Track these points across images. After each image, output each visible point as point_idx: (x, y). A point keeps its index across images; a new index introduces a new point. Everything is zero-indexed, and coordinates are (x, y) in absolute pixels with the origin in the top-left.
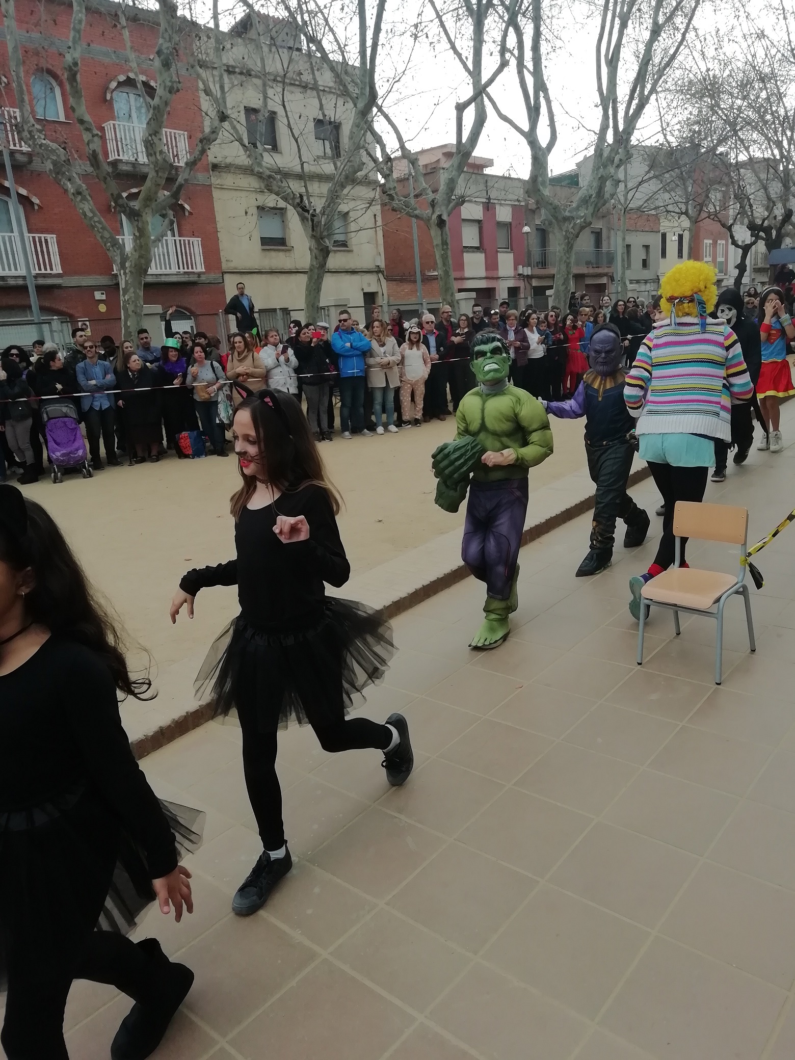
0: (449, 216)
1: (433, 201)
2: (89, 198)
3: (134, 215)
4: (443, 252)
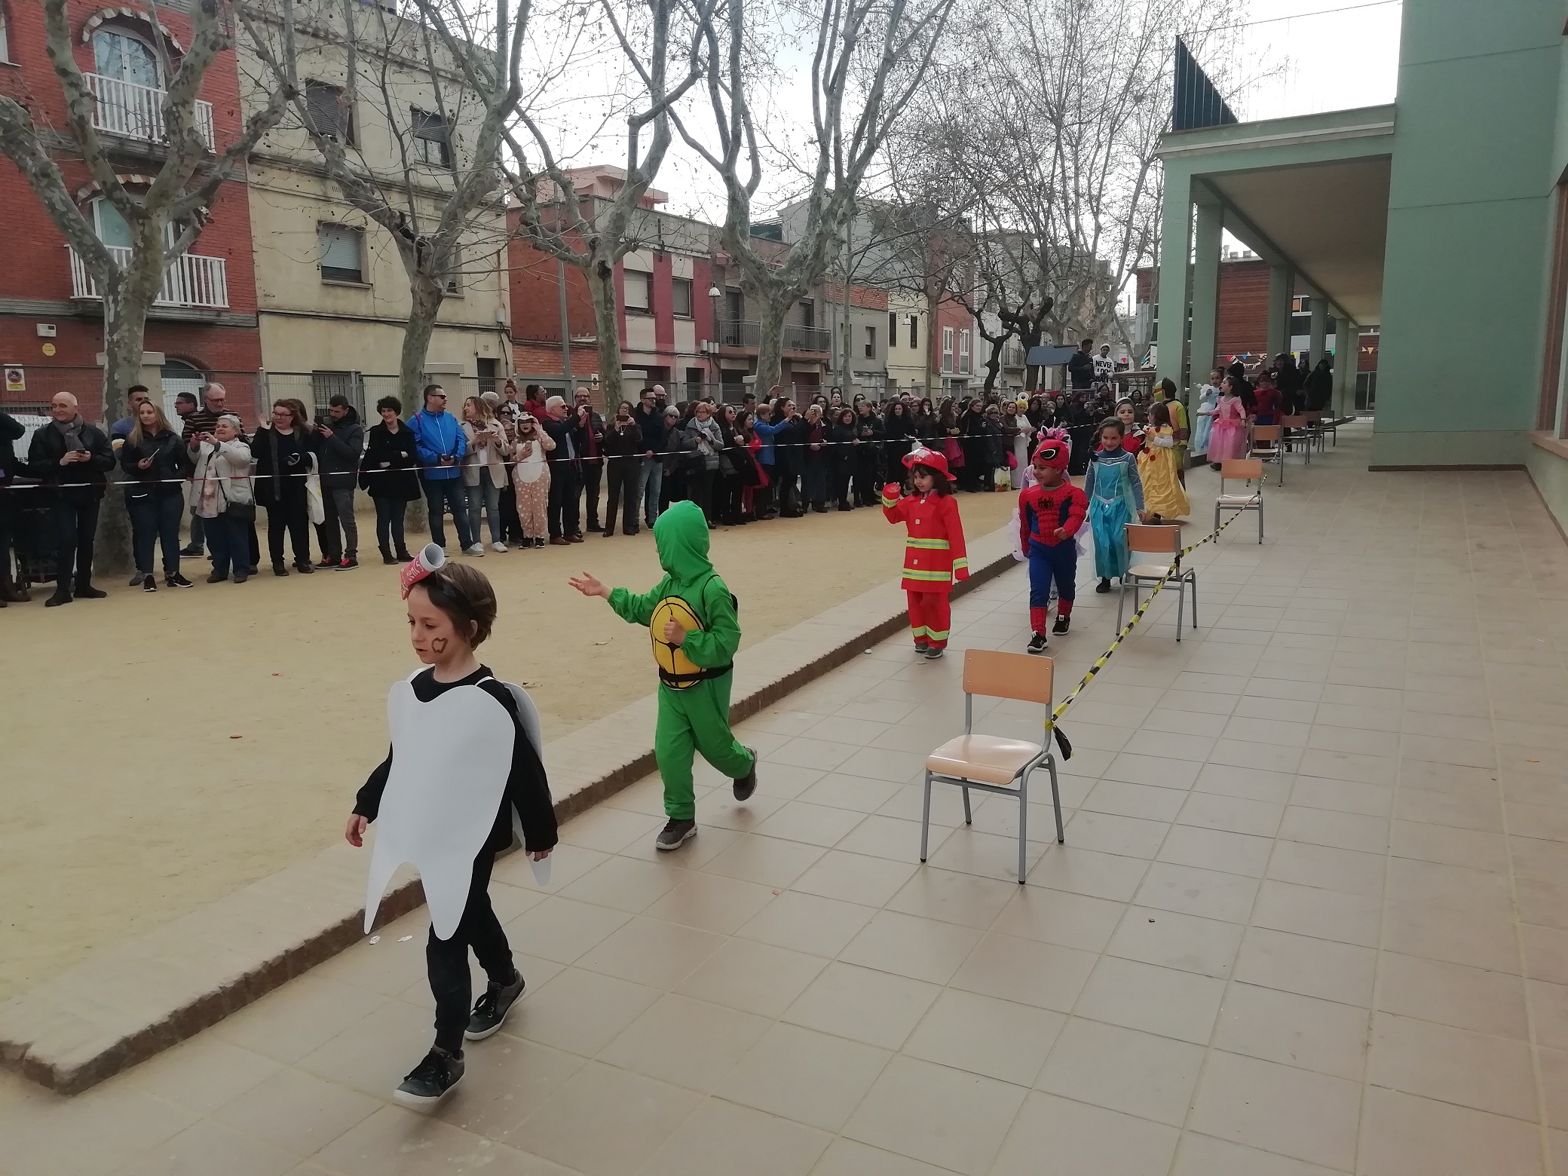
0: (615, 263)
1: (594, 241)
2: (62, 184)
3: (136, 217)
4: (605, 312)
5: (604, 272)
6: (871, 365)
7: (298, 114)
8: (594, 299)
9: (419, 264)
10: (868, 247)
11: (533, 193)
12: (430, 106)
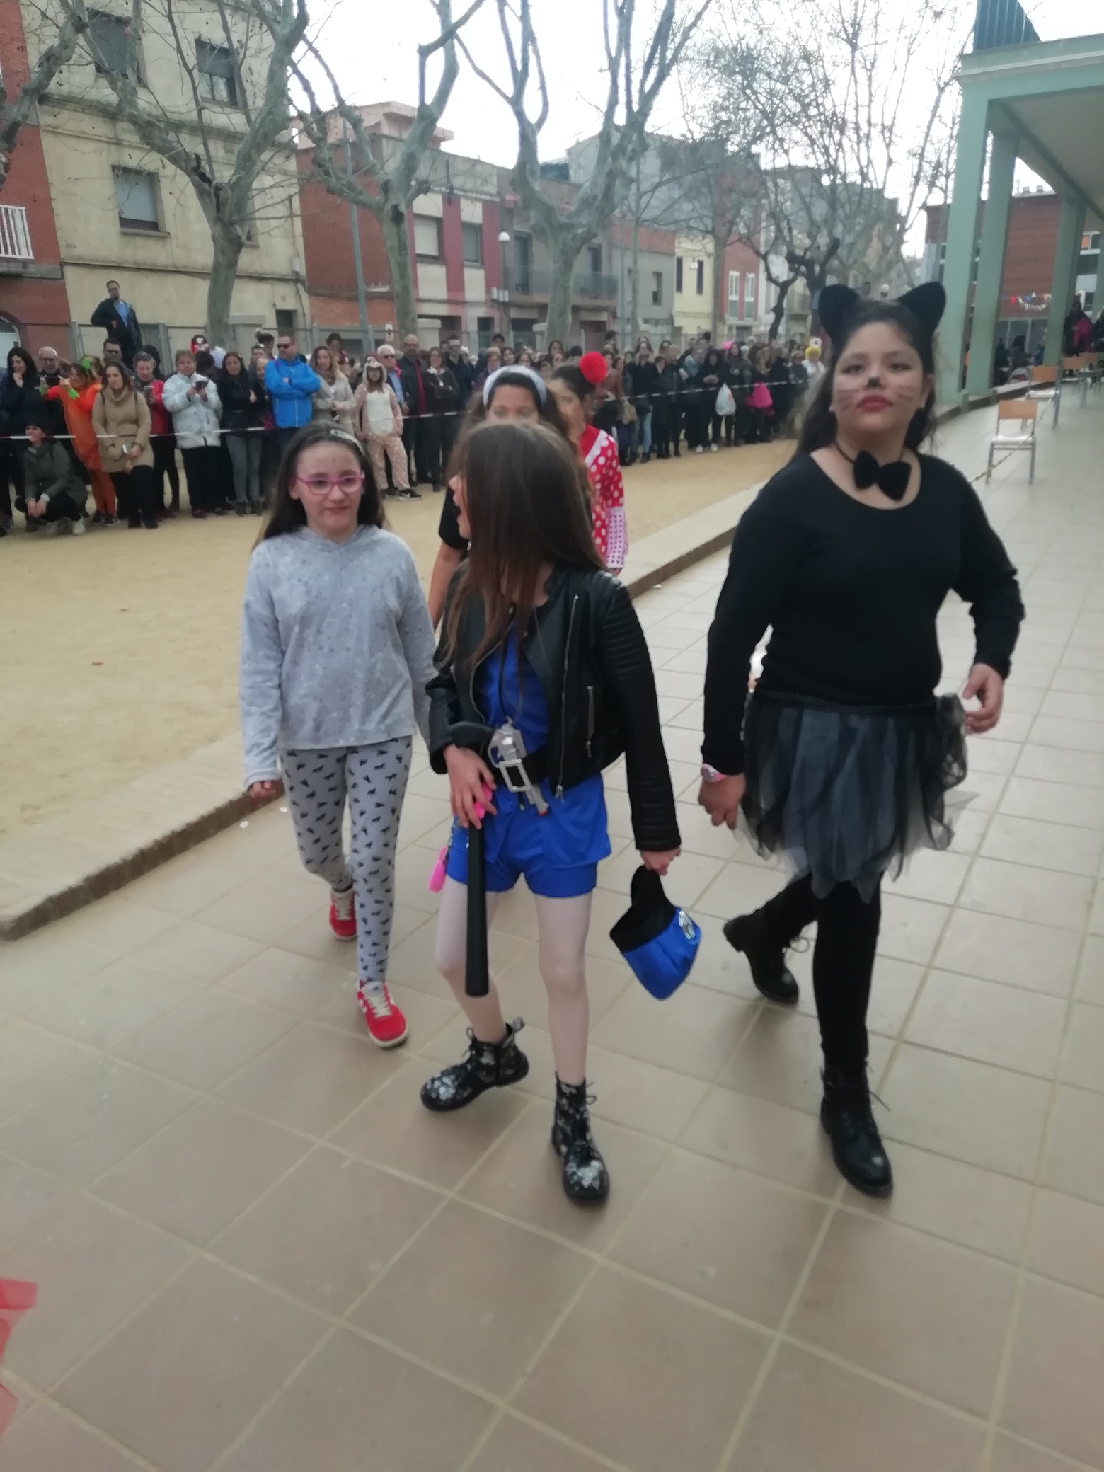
0: (407, 207)
1: (385, 184)
4: (400, 259)
5: (398, 217)
6: (657, 312)
7: (88, 49)
8: (389, 244)
9: (218, 210)
10: (656, 187)
11: (324, 130)
12: (218, 38)
